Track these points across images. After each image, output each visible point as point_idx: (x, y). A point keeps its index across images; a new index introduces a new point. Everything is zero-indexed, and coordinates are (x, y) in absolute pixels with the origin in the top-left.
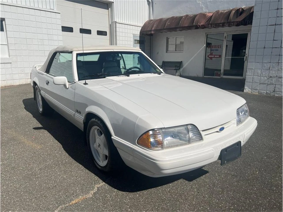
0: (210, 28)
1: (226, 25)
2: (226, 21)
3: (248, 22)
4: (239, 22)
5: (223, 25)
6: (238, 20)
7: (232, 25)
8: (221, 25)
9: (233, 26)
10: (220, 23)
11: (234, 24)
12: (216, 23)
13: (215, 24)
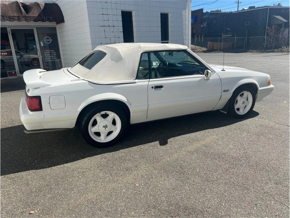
0: (3, 21)
1: (22, 19)
2: (20, 15)
3: (44, 19)
4: (35, 17)
5: (19, 19)
6: (33, 16)
7: (28, 20)
8: (16, 18)
9: (31, 20)
10: (13, 16)
11: (31, 19)
12: (8, 15)
13: (7, 17)
